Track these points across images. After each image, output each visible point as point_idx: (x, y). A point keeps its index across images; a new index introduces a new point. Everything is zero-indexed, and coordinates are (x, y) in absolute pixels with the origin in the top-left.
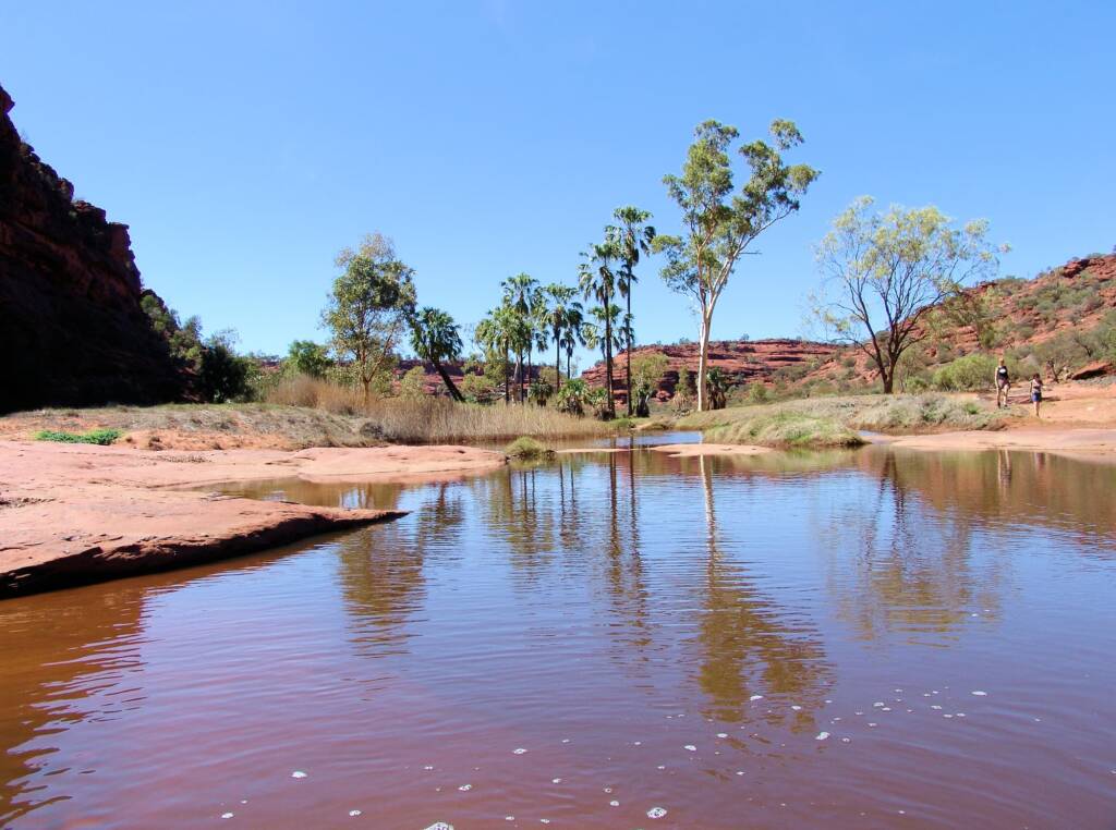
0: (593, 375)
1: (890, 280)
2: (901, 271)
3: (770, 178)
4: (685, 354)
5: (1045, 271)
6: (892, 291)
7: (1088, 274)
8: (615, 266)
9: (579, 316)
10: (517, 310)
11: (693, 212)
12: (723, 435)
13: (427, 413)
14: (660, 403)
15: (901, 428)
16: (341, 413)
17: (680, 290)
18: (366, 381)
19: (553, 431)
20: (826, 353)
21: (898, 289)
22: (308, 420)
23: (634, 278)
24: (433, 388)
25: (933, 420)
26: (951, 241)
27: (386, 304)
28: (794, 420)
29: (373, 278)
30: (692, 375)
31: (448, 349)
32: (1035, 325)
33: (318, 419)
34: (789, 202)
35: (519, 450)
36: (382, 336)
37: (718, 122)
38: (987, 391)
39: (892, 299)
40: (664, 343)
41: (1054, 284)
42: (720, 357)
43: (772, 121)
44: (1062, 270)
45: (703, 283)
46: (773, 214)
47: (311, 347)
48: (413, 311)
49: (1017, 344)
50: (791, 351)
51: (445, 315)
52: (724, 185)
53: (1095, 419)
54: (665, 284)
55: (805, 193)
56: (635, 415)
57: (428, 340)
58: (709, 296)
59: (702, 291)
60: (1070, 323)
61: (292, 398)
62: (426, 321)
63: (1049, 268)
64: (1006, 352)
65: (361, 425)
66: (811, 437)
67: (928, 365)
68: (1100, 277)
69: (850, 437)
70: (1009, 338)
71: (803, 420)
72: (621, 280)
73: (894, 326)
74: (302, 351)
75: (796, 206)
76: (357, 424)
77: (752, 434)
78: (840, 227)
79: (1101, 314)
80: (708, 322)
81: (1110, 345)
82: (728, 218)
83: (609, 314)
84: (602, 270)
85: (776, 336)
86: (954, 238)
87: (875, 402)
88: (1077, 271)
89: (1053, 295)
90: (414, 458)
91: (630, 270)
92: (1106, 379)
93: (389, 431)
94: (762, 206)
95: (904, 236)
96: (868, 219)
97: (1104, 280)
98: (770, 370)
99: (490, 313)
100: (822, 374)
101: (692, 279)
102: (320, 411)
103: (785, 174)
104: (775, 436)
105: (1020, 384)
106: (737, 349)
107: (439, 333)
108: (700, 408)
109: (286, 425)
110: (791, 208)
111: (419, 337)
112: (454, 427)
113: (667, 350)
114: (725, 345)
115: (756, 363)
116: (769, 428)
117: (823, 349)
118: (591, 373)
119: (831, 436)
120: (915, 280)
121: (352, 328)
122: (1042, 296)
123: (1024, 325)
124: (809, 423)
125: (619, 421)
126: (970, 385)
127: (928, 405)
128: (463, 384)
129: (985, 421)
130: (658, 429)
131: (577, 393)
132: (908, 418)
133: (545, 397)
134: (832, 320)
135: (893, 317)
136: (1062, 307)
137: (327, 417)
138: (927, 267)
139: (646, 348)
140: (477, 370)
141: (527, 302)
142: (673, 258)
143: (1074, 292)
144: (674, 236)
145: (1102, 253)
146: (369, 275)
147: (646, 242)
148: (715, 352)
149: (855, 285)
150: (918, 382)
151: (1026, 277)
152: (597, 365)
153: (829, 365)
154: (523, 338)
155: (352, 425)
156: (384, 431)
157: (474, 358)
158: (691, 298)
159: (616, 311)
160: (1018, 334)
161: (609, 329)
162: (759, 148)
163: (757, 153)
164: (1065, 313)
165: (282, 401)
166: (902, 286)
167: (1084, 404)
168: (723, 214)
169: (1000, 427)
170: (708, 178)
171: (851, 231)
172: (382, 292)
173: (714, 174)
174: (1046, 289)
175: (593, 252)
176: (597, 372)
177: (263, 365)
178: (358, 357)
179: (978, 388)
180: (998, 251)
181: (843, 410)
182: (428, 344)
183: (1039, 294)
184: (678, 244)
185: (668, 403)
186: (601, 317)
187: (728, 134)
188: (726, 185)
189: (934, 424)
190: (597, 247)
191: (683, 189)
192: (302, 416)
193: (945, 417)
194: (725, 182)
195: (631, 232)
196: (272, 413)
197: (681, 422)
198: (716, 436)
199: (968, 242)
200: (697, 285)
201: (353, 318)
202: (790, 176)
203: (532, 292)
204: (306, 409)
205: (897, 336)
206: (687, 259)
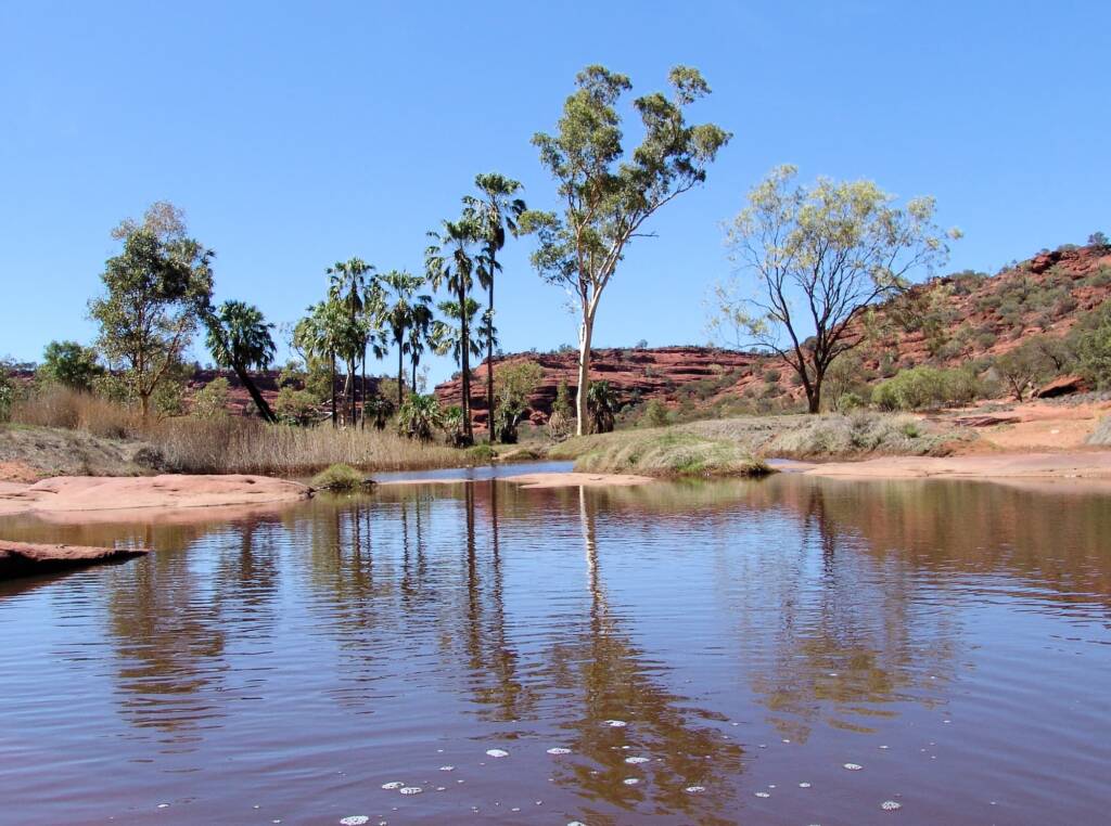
0: (449, 391)
1: (816, 271)
2: (830, 259)
3: (671, 139)
4: (567, 364)
5: (1009, 265)
6: (818, 285)
7: (1061, 270)
8: (474, 249)
9: (428, 314)
10: (347, 305)
11: (571, 184)
12: (596, 463)
13: (224, 436)
14: (535, 427)
15: (825, 455)
16: (109, 436)
17: (556, 281)
18: (144, 394)
19: (388, 460)
20: (745, 365)
21: (826, 281)
22: (63, 444)
23: (498, 266)
24: (242, 407)
25: (865, 445)
26: (890, 223)
27: (172, 293)
28: (684, 443)
29: (155, 260)
30: (573, 391)
31: (256, 354)
32: (998, 332)
33: (77, 443)
34: (692, 171)
35: (331, 481)
36: (166, 337)
37: (606, 68)
38: (938, 411)
39: (819, 294)
40: (540, 350)
41: (1020, 281)
42: (611, 369)
43: (671, 69)
44: (1029, 263)
45: (584, 272)
46: (673, 186)
47: (75, 349)
48: (206, 303)
49: (976, 354)
50: (698, 360)
51: (252, 310)
52: (611, 148)
53: (1058, 444)
54: (537, 272)
55: (713, 160)
56: (499, 440)
57: (230, 342)
58: (591, 289)
59: (582, 282)
60: (1038, 329)
61: (45, 416)
62: (227, 318)
63: (1015, 262)
64: (963, 364)
65: (135, 452)
66: (705, 463)
67: (869, 380)
68: (1073, 273)
69: (752, 464)
70: (966, 347)
71: (696, 443)
72: (481, 268)
73: (820, 328)
74: (62, 355)
75: (702, 176)
76: (129, 450)
77: (632, 460)
78: (756, 202)
79: (1073, 319)
80: (589, 323)
81: (1082, 356)
82: (614, 190)
83: (466, 311)
84: (458, 254)
85: (682, 343)
86: (894, 219)
87: (795, 424)
88: (1047, 265)
89: (1019, 295)
90: (188, 490)
91: (492, 256)
92: (1076, 398)
93: (173, 459)
94: (659, 176)
95: (834, 216)
96: (789, 194)
97: (1078, 278)
98: (673, 386)
99: (311, 309)
100: (738, 391)
101: (570, 268)
102: (82, 434)
103: (687, 136)
104: (660, 463)
105: (977, 403)
106: (633, 359)
107: (245, 333)
108: (579, 432)
109: (32, 451)
110: (696, 179)
111: (219, 338)
112: (259, 453)
113: (544, 360)
114: (618, 353)
115: (657, 376)
116: (654, 453)
117: (739, 360)
118: (447, 387)
119: (729, 463)
120: (847, 271)
121: (127, 326)
122: (1006, 295)
123: (985, 331)
124: (703, 446)
125: (479, 447)
126: (918, 404)
127: (859, 426)
128: (277, 402)
129: (927, 446)
130: (526, 458)
131: (424, 412)
132: (834, 444)
133: (383, 417)
134: (744, 321)
135: (820, 317)
136: (1029, 310)
137: (91, 441)
138: (862, 256)
139: (517, 356)
140: (296, 383)
141: (361, 295)
142: (547, 241)
143: (1042, 292)
144: (546, 213)
145: (1074, 244)
146: (151, 256)
147: (514, 220)
148: (605, 362)
149: (773, 277)
150: (853, 400)
151: (987, 271)
152: (454, 378)
153: (746, 379)
154: (353, 342)
155: (122, 451)
156: (166, 459)
157: (292, 366)
158: (569, 291)
159: (473, 308)
160: (977, 342)
161: (465, 330)
162: (657, 102)
163: (657, 109)
164: (1032, 317)
165: (32, 421)
166: (832, 279)
167: (1048, 426)
168: (610, 184)
169: (945, 453)
170: (591, 138)
171: (769, 209)
172: (167, 278)
173: (597, 134)
174: (1011, 287)
175: (445, 233)
176: (455, 386)
177: (14, 374)
178: (135, 363)
179: (927, 408)
180: (947, 237)
181: (758, 433)
182: (230, 348)
183: (1002, 293)
184: (551, 222)
185: (545, 427)
186: (455, 315)
187: (616, 83)
188: (614, 148)
189: (866, 450)
190: (450, 225)
191: (559, 152)
192: (55, 438)
193: (879, 441)
194: (612, 145)
195: (495, 206)
196: (15, 435)
197: (554, 449)
198: (588, 464)
199: (908, 224)
200: (575, 276)
201: (127, 311)
202: (694, 138)
203: (367, 282)
204: (62, 430)
205: (825, 342)
206: (563, 242)
